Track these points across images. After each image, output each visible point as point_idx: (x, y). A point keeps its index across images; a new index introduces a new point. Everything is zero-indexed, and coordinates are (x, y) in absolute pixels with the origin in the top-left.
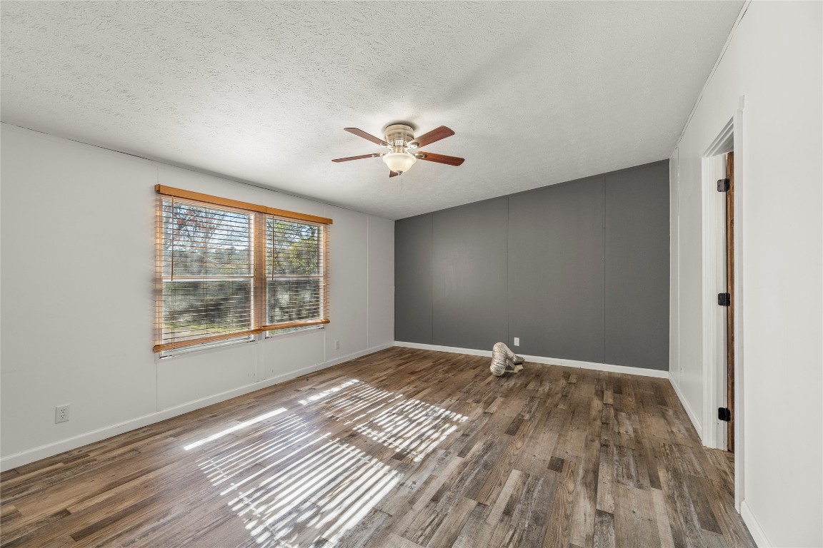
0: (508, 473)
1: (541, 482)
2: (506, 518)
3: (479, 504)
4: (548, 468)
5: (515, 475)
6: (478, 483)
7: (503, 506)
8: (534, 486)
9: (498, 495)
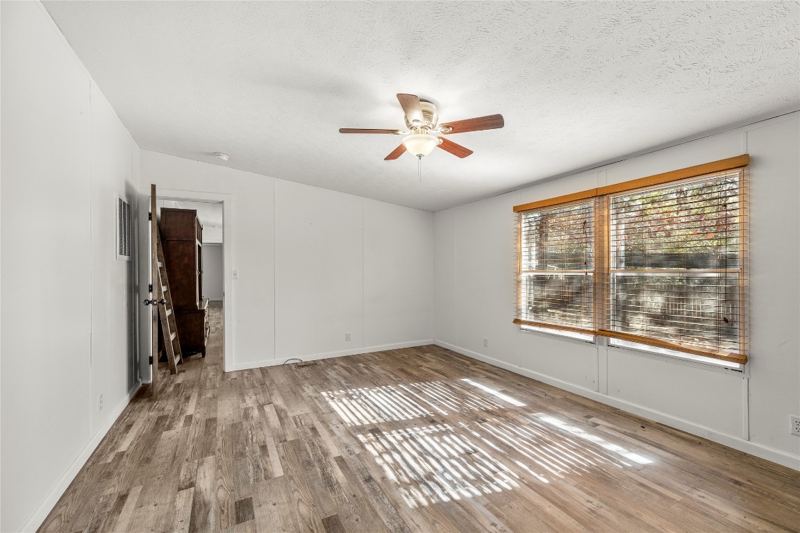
0: (286, 470)
1: (252, 480)
2: (262, 444)
3: (285, 441)
4: (251, 498)
5: (278, 471)
6: (299, 449)
7: (269, 448)
8: (256, 473)
9: (278, 451)
